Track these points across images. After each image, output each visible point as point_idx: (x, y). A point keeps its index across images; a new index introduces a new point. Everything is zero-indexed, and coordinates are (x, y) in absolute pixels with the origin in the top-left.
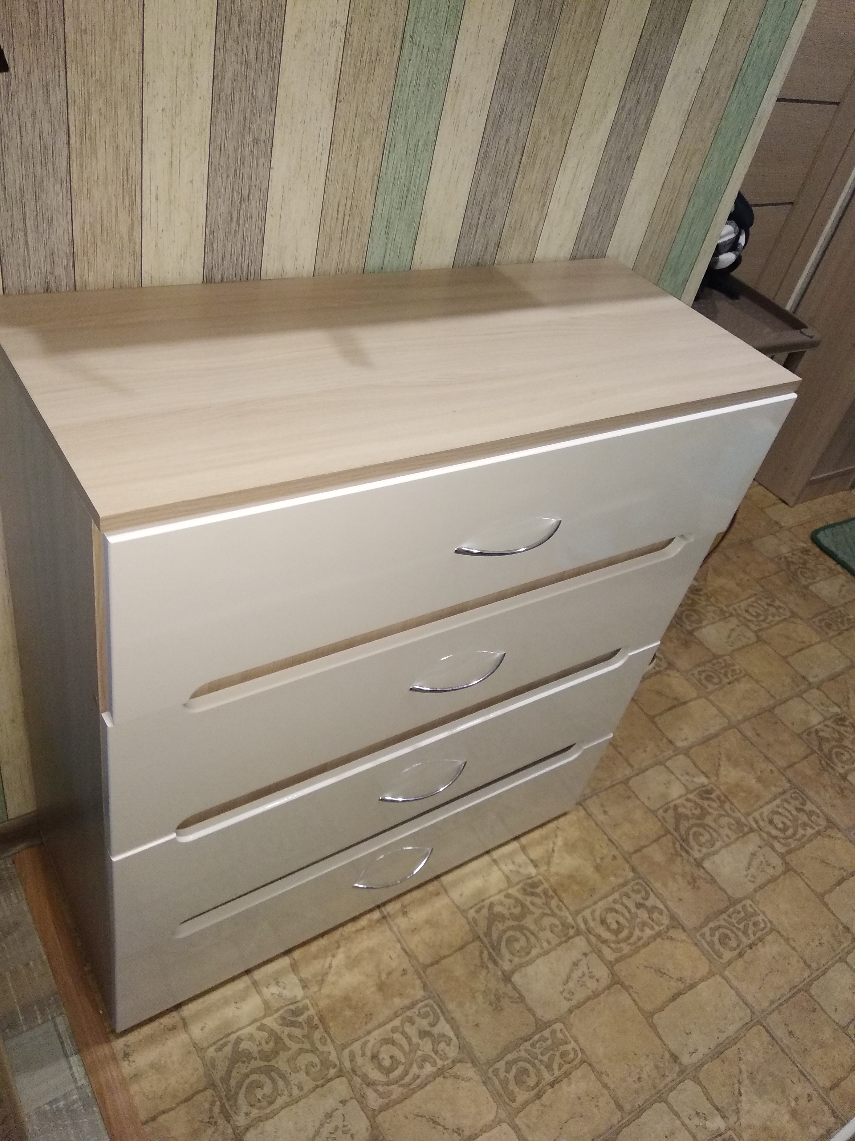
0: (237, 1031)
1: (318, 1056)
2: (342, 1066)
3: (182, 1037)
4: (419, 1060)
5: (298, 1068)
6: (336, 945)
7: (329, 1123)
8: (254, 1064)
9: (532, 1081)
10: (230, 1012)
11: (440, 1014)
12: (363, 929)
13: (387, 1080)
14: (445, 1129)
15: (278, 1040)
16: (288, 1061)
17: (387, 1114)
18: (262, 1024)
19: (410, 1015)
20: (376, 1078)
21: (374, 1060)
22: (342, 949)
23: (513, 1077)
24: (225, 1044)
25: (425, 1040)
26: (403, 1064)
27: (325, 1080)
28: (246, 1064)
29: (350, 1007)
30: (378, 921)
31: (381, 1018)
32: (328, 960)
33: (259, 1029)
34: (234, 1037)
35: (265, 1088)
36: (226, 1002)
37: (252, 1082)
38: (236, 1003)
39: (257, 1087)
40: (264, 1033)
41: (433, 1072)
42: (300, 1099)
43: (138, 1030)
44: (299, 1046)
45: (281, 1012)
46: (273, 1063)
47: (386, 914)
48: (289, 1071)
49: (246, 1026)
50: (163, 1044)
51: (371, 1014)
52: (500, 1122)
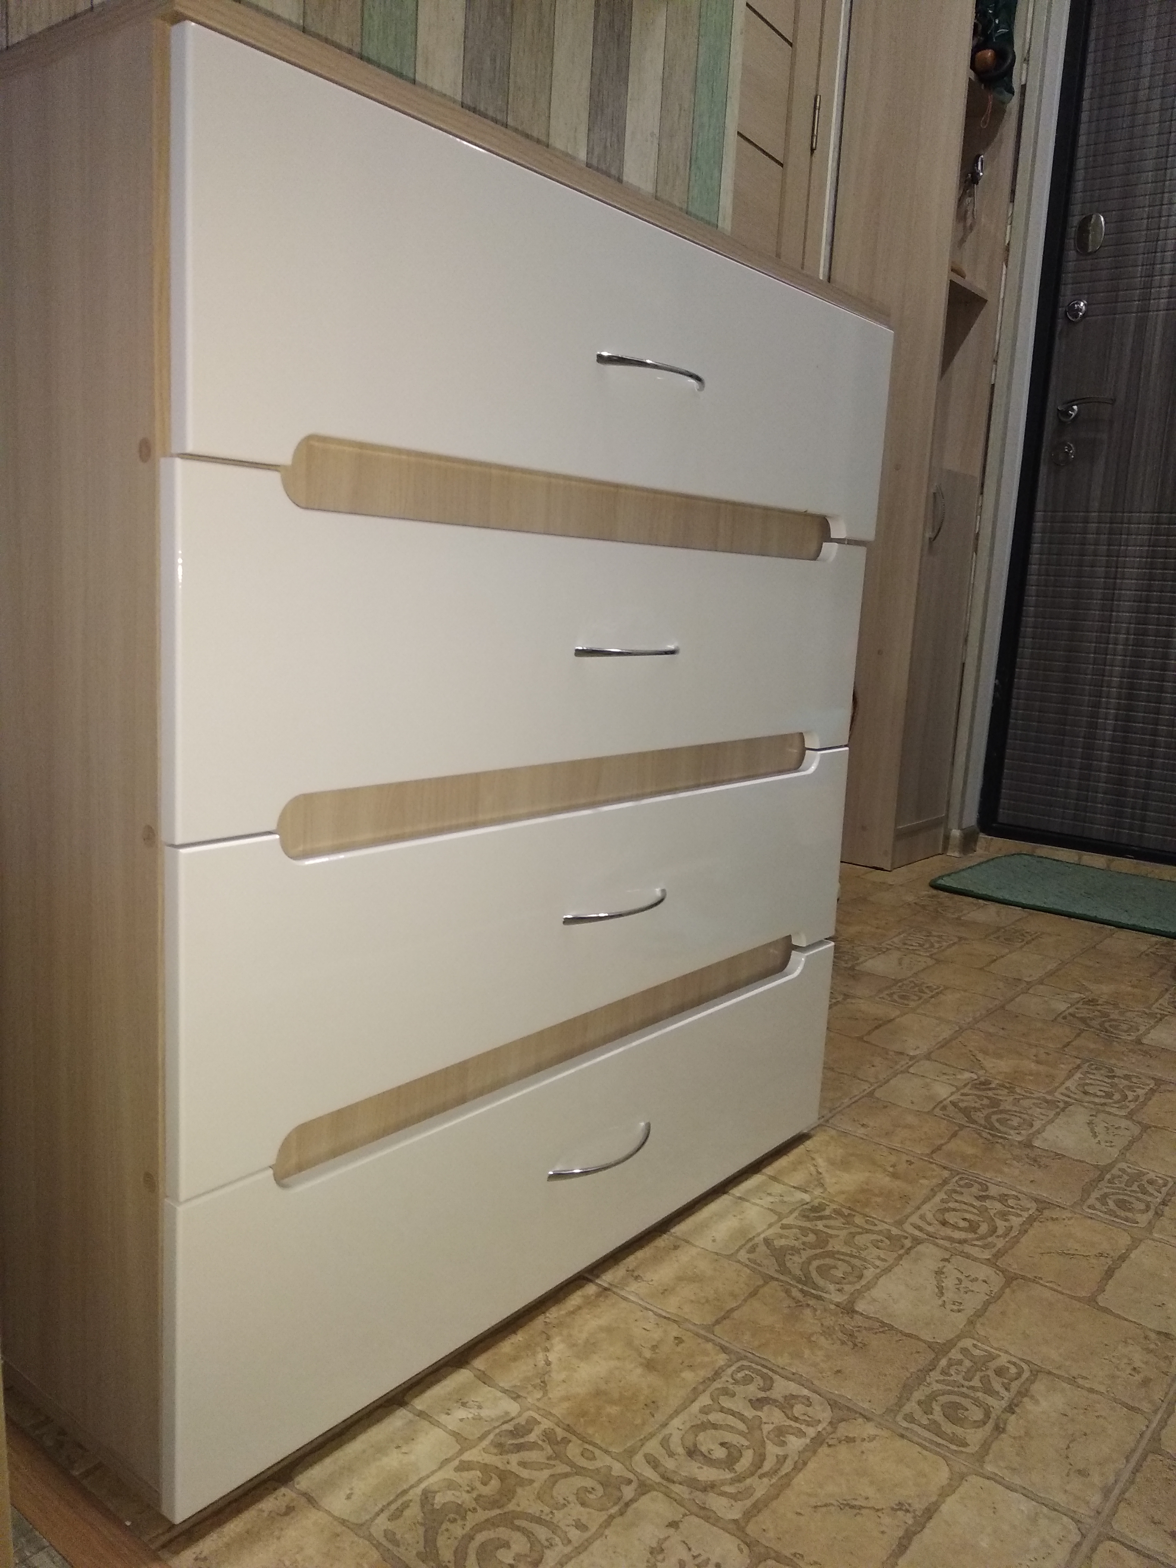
0: (420, 1481)
1: (591, 1477)
2: (641, 1478)
3: (311, 1519)
4: (772, 1436)
5: (562, 1502)
6: (544, 1336)
7: (664, 1560)
8: (472, 1520)
9: (977, 1414)
10: (392, 1461)
11: (770, 1373)
12: (580, 1308)
13: (733, 1475)
14: (878, 1510)
15: (503, 1475)
16: (539, 1497)
17: (764, 1519)
18: (462, 1462)
19: (719, 1386)
20: (712, 1478)
21: (695, 1457)
22: (556, 1340)
23: (943, 1417)
24: (406, 1506)
25: (765, 1408)
26: (748, 1448)
27: (622, 1504)
28: (460, 1522)
29: (612, 1402)
30: (598, 1295)
31: (674, 1403)
32: (540, 1356)
33: (457, 1469)
34: (418, 1490)
35: (513, 1546)
36: (380, 1450)
37: (483, 1546)
38: (398, 1447)
39: (497, 1549)
40: (473, 1472)
41: (807, 1445)
42: (589, 1542)
43: (219, 1530)
44: (546, 1473)
45: (491, 1437)
46: (511, 1507)
47: (606, 1285)
48: (547, 1510)
49: (433, 1473)
50: (279, 1538)
51: (653, 1402)
52: (963, 1477)
